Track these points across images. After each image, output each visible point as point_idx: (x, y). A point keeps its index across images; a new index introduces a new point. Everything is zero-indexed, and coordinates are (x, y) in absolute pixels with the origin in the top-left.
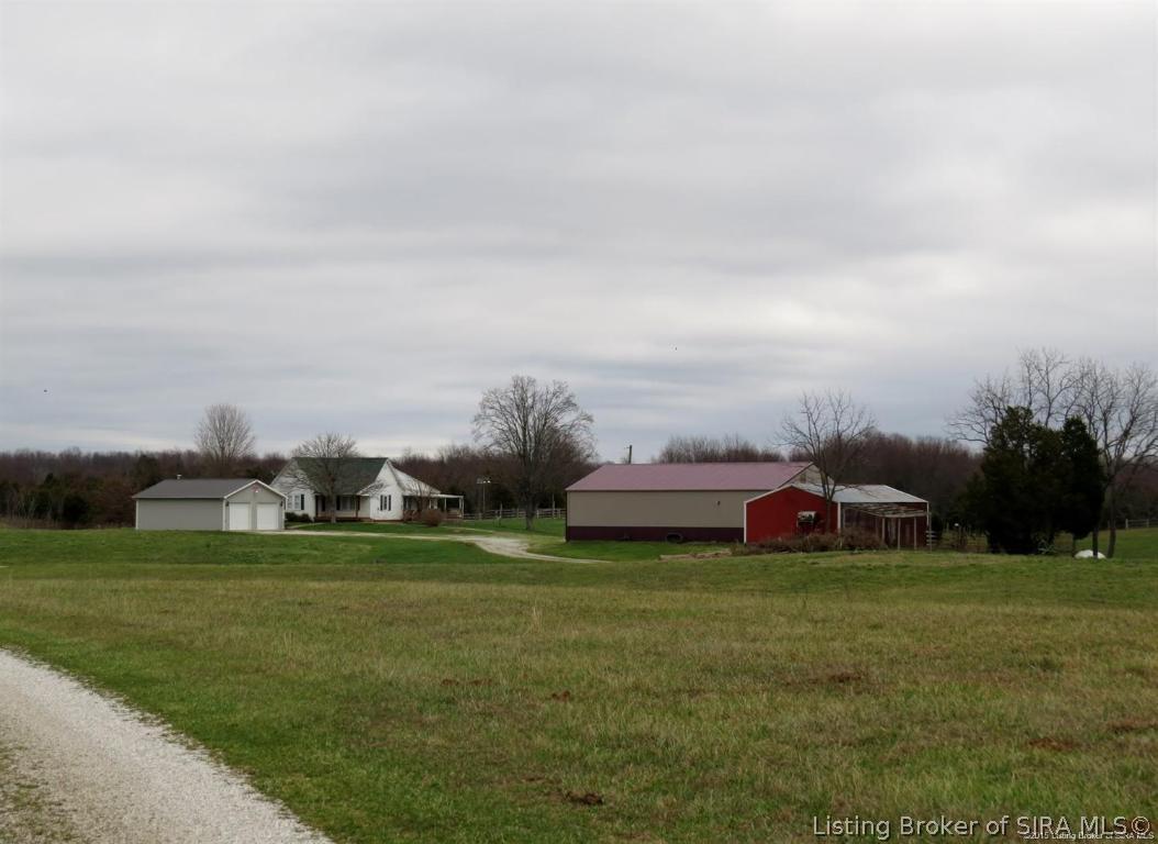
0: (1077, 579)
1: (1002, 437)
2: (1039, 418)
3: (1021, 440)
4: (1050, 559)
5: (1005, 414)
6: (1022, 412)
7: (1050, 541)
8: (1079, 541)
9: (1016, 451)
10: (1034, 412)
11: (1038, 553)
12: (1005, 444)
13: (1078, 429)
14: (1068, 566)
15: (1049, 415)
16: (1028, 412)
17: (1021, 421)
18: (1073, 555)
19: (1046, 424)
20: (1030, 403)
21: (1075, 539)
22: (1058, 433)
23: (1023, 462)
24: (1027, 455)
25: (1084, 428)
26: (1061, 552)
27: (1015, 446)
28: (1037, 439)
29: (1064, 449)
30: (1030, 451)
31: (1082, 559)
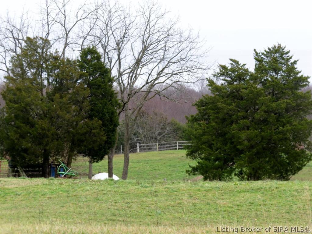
0: (97, 200)
1: (21, 66)
2: (56, 48)
3: (39, 69)
4: (70, 181)
5: (24, 44)
6: (41, 42)
7: (69, 164)
8: (95, 164)
9: (35, 79)
10: (52, 42)
11: (57, 176)
12: (24, 72)
13: (93, 58)
14: (88, 188)
15: (66, 45)
16: (46, 42)
17: (39, 51)
18: (90, 178)
19: (63, 53)
20: (48, 34)
21: (90, 162)
22: (74, 62)
23: (41, 90)
24: (46, 83)
25: (98, 58)
26: (80, 174)
27: (34, 74)
28: (55, 67)
29: (81, 77)
30: (48, 80)
31: (99, 181)
